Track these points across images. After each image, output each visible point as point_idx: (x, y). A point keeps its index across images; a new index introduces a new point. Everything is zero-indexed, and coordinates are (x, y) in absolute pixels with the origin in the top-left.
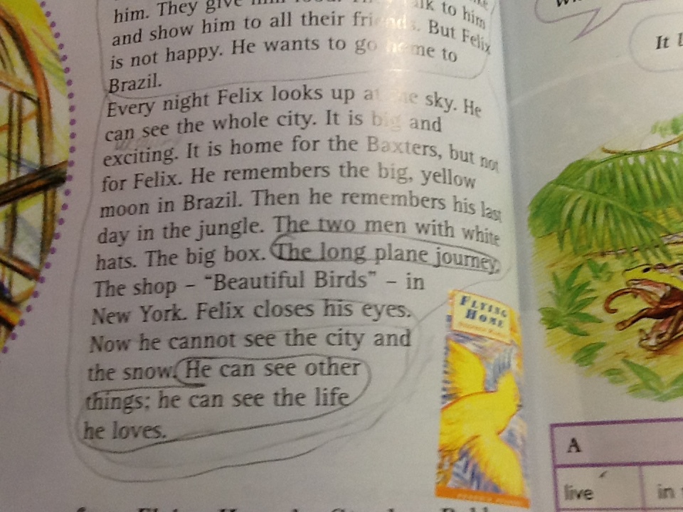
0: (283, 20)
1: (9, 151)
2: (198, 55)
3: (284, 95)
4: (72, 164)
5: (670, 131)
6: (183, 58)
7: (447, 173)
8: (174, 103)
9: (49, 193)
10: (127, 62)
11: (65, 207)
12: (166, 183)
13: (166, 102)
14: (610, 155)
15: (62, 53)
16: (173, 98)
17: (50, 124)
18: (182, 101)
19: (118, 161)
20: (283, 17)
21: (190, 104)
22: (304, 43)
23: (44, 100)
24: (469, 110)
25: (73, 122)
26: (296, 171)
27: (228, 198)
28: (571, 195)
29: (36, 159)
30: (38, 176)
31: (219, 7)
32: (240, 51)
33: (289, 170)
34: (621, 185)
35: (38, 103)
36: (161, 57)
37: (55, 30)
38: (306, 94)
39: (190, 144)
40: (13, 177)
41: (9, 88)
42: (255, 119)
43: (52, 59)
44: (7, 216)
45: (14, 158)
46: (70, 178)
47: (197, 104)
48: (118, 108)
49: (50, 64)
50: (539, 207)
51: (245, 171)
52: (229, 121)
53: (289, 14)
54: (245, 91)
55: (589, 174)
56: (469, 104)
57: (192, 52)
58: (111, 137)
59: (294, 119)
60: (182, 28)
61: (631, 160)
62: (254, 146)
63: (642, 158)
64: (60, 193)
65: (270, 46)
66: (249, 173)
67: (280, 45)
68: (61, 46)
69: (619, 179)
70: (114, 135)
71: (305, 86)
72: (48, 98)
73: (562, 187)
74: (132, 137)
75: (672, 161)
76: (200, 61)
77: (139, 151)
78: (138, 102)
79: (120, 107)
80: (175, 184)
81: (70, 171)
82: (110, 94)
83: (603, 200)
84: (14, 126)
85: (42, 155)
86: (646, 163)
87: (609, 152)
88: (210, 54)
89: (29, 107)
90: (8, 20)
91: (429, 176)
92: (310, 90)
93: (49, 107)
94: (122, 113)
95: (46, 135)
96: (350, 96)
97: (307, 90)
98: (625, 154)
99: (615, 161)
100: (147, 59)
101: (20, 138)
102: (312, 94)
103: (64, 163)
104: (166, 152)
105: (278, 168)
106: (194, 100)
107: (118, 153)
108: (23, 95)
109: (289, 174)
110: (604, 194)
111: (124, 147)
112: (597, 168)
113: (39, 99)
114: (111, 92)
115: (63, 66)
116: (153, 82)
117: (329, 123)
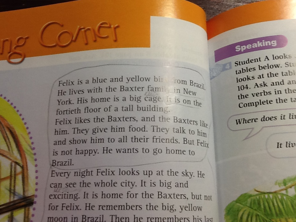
0: (124, 140)
1: (10, 188)
2: (89, 153)
3: (124, 173)
4: (36, 196)
5: (282, 185)
6: (83, 154)
7: (190, 205)
8: (79, 173)
9: (27, 208)
10: (59, 153)
11: (33, 215)
12: (75, 209)
13: (75, 172)
14: (258, 193)
15: (33, 146)
16: (78, 171)
17: (27, 177)
18: (82, 173)
19: (55, 197)
20: (124, 138)
21: (85, 174)
22: (132, 150)
23: (25, 166)
24: (200, 175)
25: (37, 178)
26: (128, 207)
27: (100, 218)
28: (242, 208)
29: (22, 193)
30: (22, 200)
31: (98, 132)
32: (106, 152)
33: (125, 207)
34: (262, 207)
35: (22, 167)
36: (74, 152)
37: (30, 135)
38: (133, 173)
39: (85, 192)
40: (12, 200)
41: (11, 160)
42: (112, 183)
43: (29, 148)
44: (9, 217)
45: (12, 191)
46: (35, 203)
47: (88, 174)
48: (55, 173)
49: (28, 150)
50: (229, 211)
51: (107, 206)
52: (101, 183)
53: (126, 136)
54: (108, 170)
55: (249, 200)
56: (200, 173)
57: (86, 151)
58: (53, 186)
59: (127, 183)
60: (82, 140)
61: (266, 196)
62: (111, 195)
63: (271, 195)
64: (31, 209)
65: (118, 151)
66: (109, 207)
67: (122, 151)
68: (32, 143)
69: (262, 204)
70: (54, 185)
71: (132, 169)
72: (27, 166)
73: (238, 204)
74: (61, 187)
75: (283, 198)
76: (89, 155)
77: (64, 193)
78: (64, 171)
79: (56, 173)
80: (78, 210)
81: (35, 199)
82: (52, 167)
83: (255, 212)
84: (12, 177)
85: (24, 191)
86: (273, 198)
87: (257, 191)
88: (94, 153)
89: (19, 169)
90: (11, 129)
91: (183, 208)
92: (134, 171)
93: (27, 169)
94: (57, 176)
95: (26, 182)
96: (151, 174)
97: (133, 171)
98: (265, 193)
99: (260, 195)
100: (68, 152)
101: (15, 182)
102: (135, 173)
103: (33, 195)
104: (75, 195)
105: (121, 205)
106: (87, 172)
107: (55, 193)
108: (17, 163)
109: (125, 209)
110: (255, 210)
111: (58, 190)
112: (253, 198)
113: (23, 166)
114: (53, 166)
115: (33, 152)
116: (70, 163)
117: (142, 186)
